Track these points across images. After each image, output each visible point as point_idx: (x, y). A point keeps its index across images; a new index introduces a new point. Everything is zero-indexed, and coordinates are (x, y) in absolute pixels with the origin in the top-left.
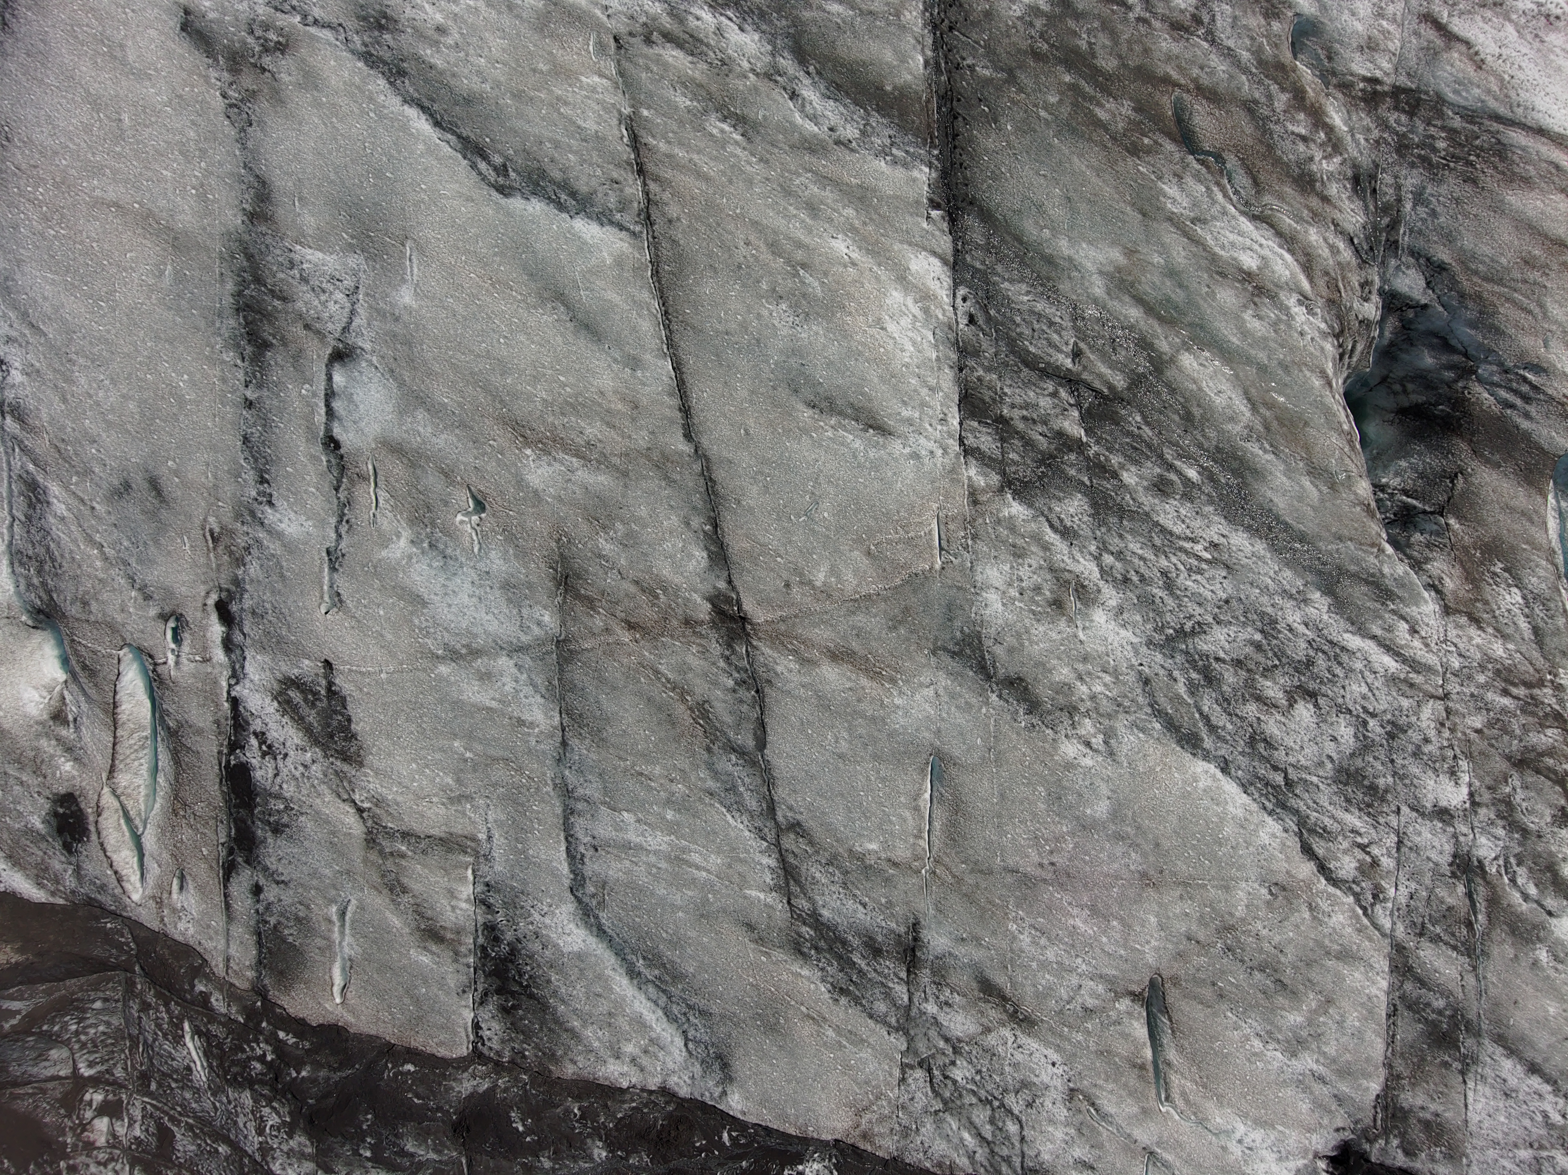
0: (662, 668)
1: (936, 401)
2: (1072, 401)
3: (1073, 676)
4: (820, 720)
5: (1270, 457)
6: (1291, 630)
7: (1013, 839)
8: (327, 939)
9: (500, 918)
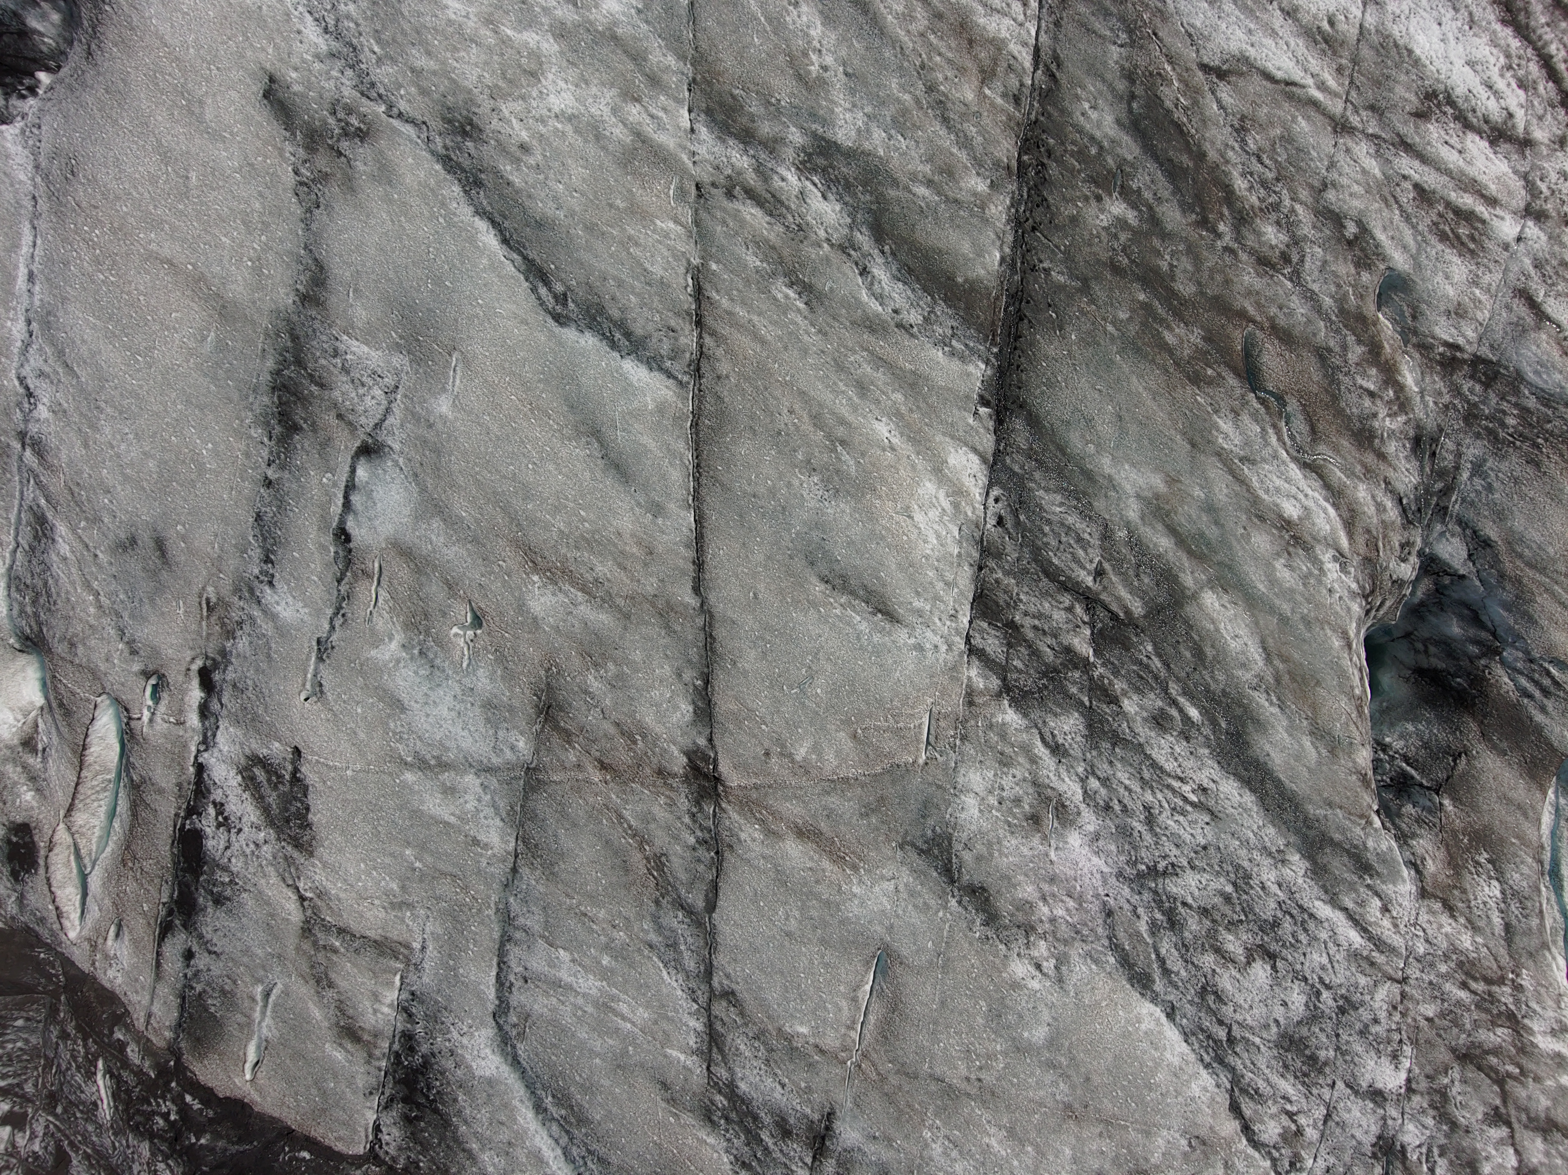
0: (626, 814)
1: (950, 598)
2: (1086, 619)
3: (1037, 895)
4: (775, 894)
5: (1275, 710)
6: (1263, 888)
7: (945, 1048)
8: (248, 1017)
9: (419, 1029)
